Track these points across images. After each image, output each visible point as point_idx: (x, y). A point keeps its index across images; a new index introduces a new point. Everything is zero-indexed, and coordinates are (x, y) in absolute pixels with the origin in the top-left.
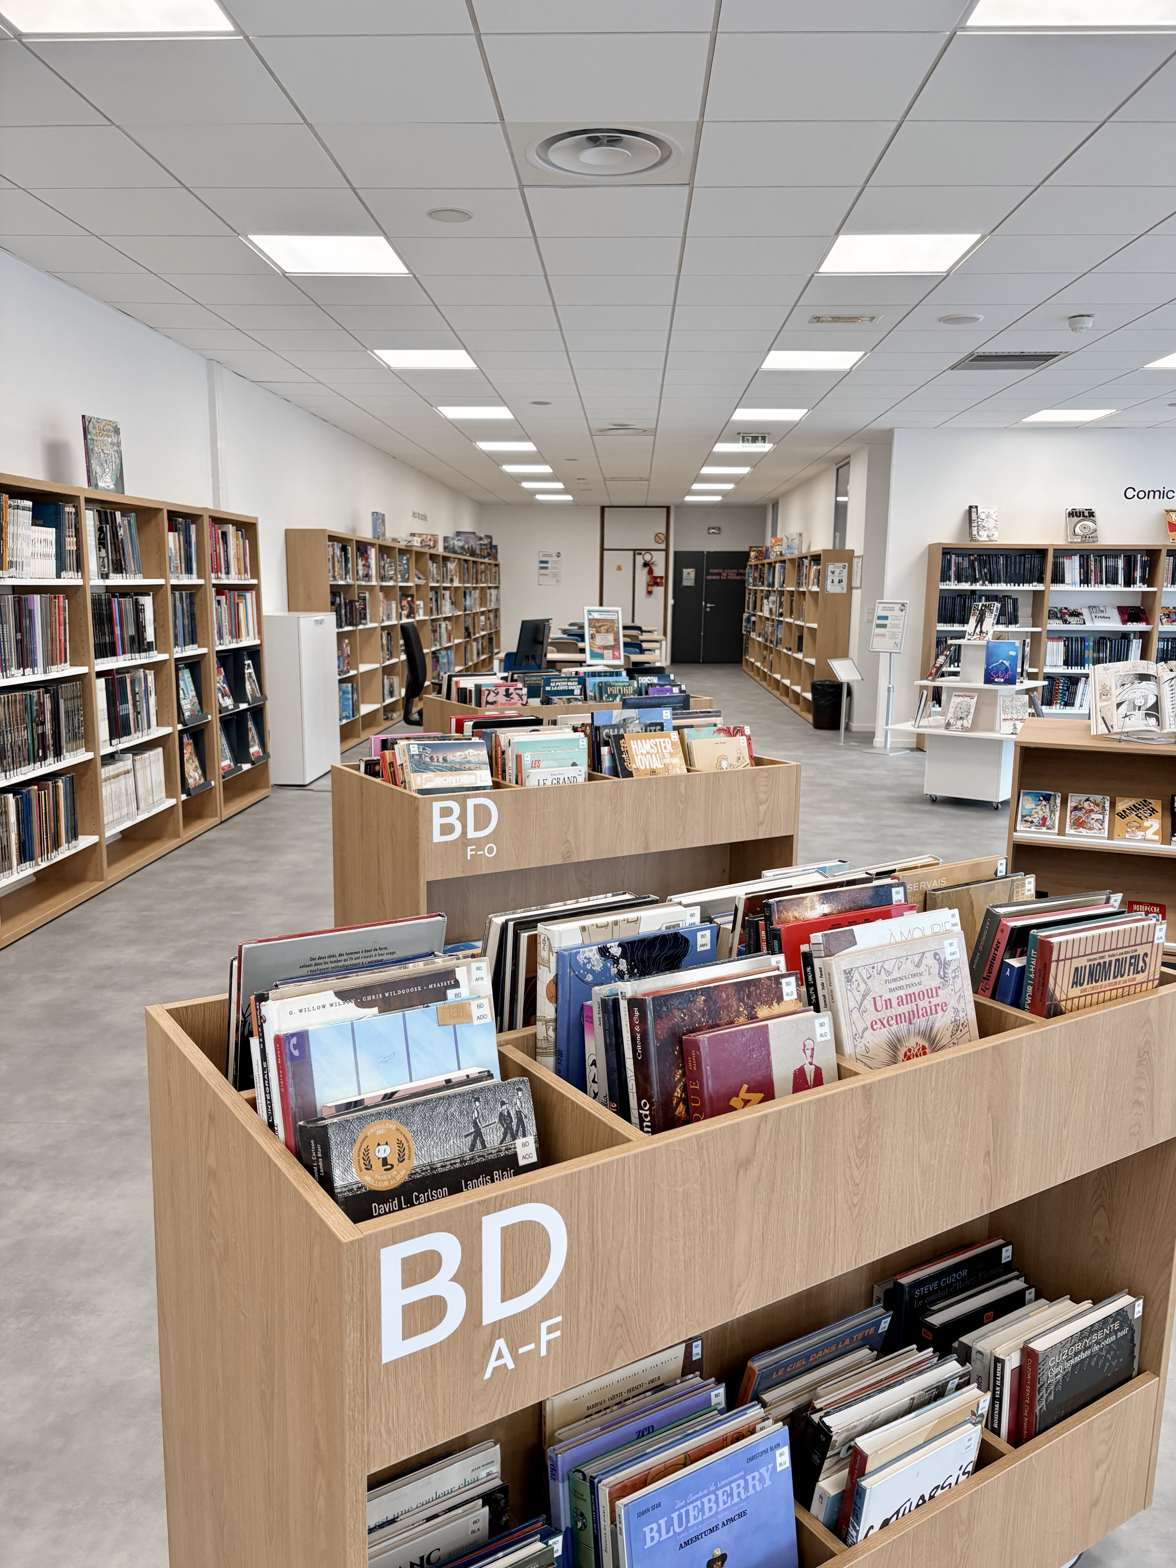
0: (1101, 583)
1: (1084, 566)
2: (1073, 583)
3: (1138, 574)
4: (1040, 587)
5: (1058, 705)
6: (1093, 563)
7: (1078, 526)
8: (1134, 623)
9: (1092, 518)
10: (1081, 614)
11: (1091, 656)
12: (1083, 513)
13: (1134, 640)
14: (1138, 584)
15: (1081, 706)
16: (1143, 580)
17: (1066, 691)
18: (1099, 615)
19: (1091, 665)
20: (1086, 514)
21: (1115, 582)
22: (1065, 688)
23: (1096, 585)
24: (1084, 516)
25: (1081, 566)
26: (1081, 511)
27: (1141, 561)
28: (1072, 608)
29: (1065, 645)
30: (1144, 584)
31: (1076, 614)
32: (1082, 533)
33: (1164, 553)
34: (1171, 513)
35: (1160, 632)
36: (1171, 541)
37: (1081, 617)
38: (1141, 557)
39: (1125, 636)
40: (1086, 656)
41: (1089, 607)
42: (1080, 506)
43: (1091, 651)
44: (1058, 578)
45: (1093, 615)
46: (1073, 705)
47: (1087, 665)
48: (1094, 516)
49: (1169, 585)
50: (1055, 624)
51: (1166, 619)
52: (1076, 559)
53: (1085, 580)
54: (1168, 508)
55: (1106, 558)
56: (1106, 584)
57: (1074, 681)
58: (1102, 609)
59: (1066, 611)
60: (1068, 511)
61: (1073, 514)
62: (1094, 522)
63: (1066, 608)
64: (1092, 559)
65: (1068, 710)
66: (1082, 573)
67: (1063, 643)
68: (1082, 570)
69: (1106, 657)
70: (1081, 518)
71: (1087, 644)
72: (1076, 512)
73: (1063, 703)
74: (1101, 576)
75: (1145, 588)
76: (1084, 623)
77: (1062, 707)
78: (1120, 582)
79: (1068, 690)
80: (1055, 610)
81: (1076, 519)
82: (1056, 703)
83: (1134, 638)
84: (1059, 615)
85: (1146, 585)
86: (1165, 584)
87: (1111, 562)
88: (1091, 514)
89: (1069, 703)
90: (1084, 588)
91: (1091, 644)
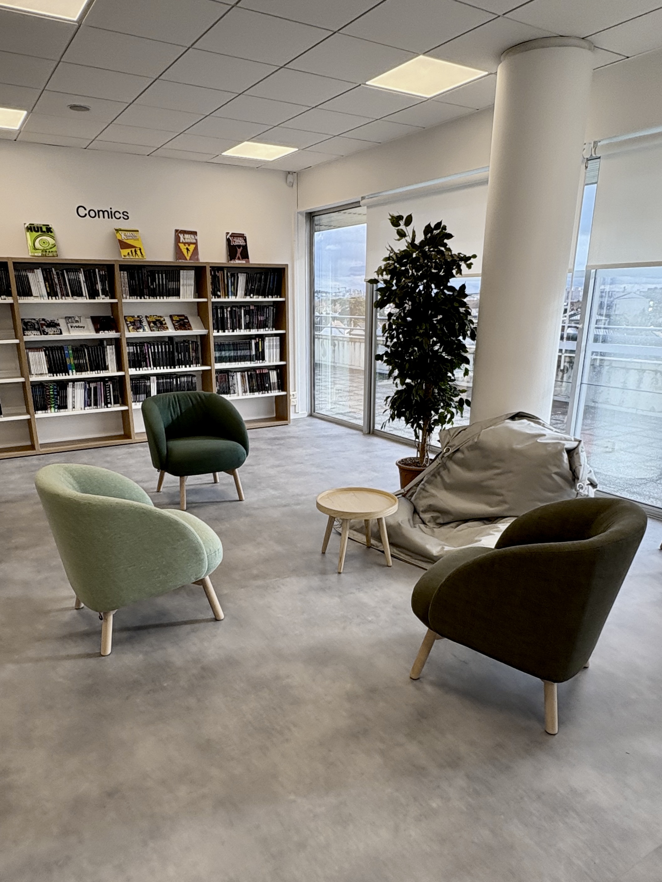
0: (68, 295)
1: (48, 279)
2: (42, 296)
3: (99, 287)
4: (9, 300)
5: (53, 409)
6: (55, 276)
7: (38, 240)
8: (106, 332)
9: (50, 233)
10: (58, 325)
11: (72, 363)
12: (41, 228)
13: (108, 347)
14: (102, 296)
15: (74, 408)
16: (105, 293)
18: (75, 325)
19: (74, 371)
20: (44, 229)
21: (80, 295)
22: (56, 393)
23: (63, 297)
24: (42, 231)
25: (45, 279)
26: (39, 226)
27: (99, 274)
28: (49, 319)
29: (46, 354)
30: (106, 296)
31: (53, 325)
32: (42, 248)
33: (117, 268)
34: (120, 232)
35: (127, 338)
36: (123, 257)
37: (58, 327)
38: (99, 271)
39: (101, 343)
40: (68, 363)
41: (66, 318)
42: (38, 222)
43: (72, 359)
44: (26, 291)
45: (69, 325)
46: (65, 407)
47: (70, 371)
48: (51, 232)
49: (128, 297)
50: (33, 336)
51: (132, 327)
52: (39, 272)
53: (52, 293)
54: (117, 228)
55: (67, 272)
56: (72, 296)
57: (63, 385)
58: (77, 319)
59: (43, 322)
60: (26, 226)
61: (31, 228)
62: (53, 237)
63: (43, 320)
64: (54, 272)
65: (63, 413)
66: (47, 286)
67: (43, 353)
68: (47, 283)
69: (86, 363)
70: (40, 233)
71: (66, 352)
72: (34, 227)
73: (56, 407)
74: (66, 289)
75: (108, 300)
76: (61, 333)
77: (56, 410)
78: (84, 294)
79: (58, 395)
80: (33, 321)
81: (35, 234)
82: (51, 408)
83: (107, 345)
84: (36, 326)
85: (108, 297)
86: (124, 296)
87: (72, 276)
88: (49, 230)
89: (63, 406)
90: (53, 300)
91: (71, 352)
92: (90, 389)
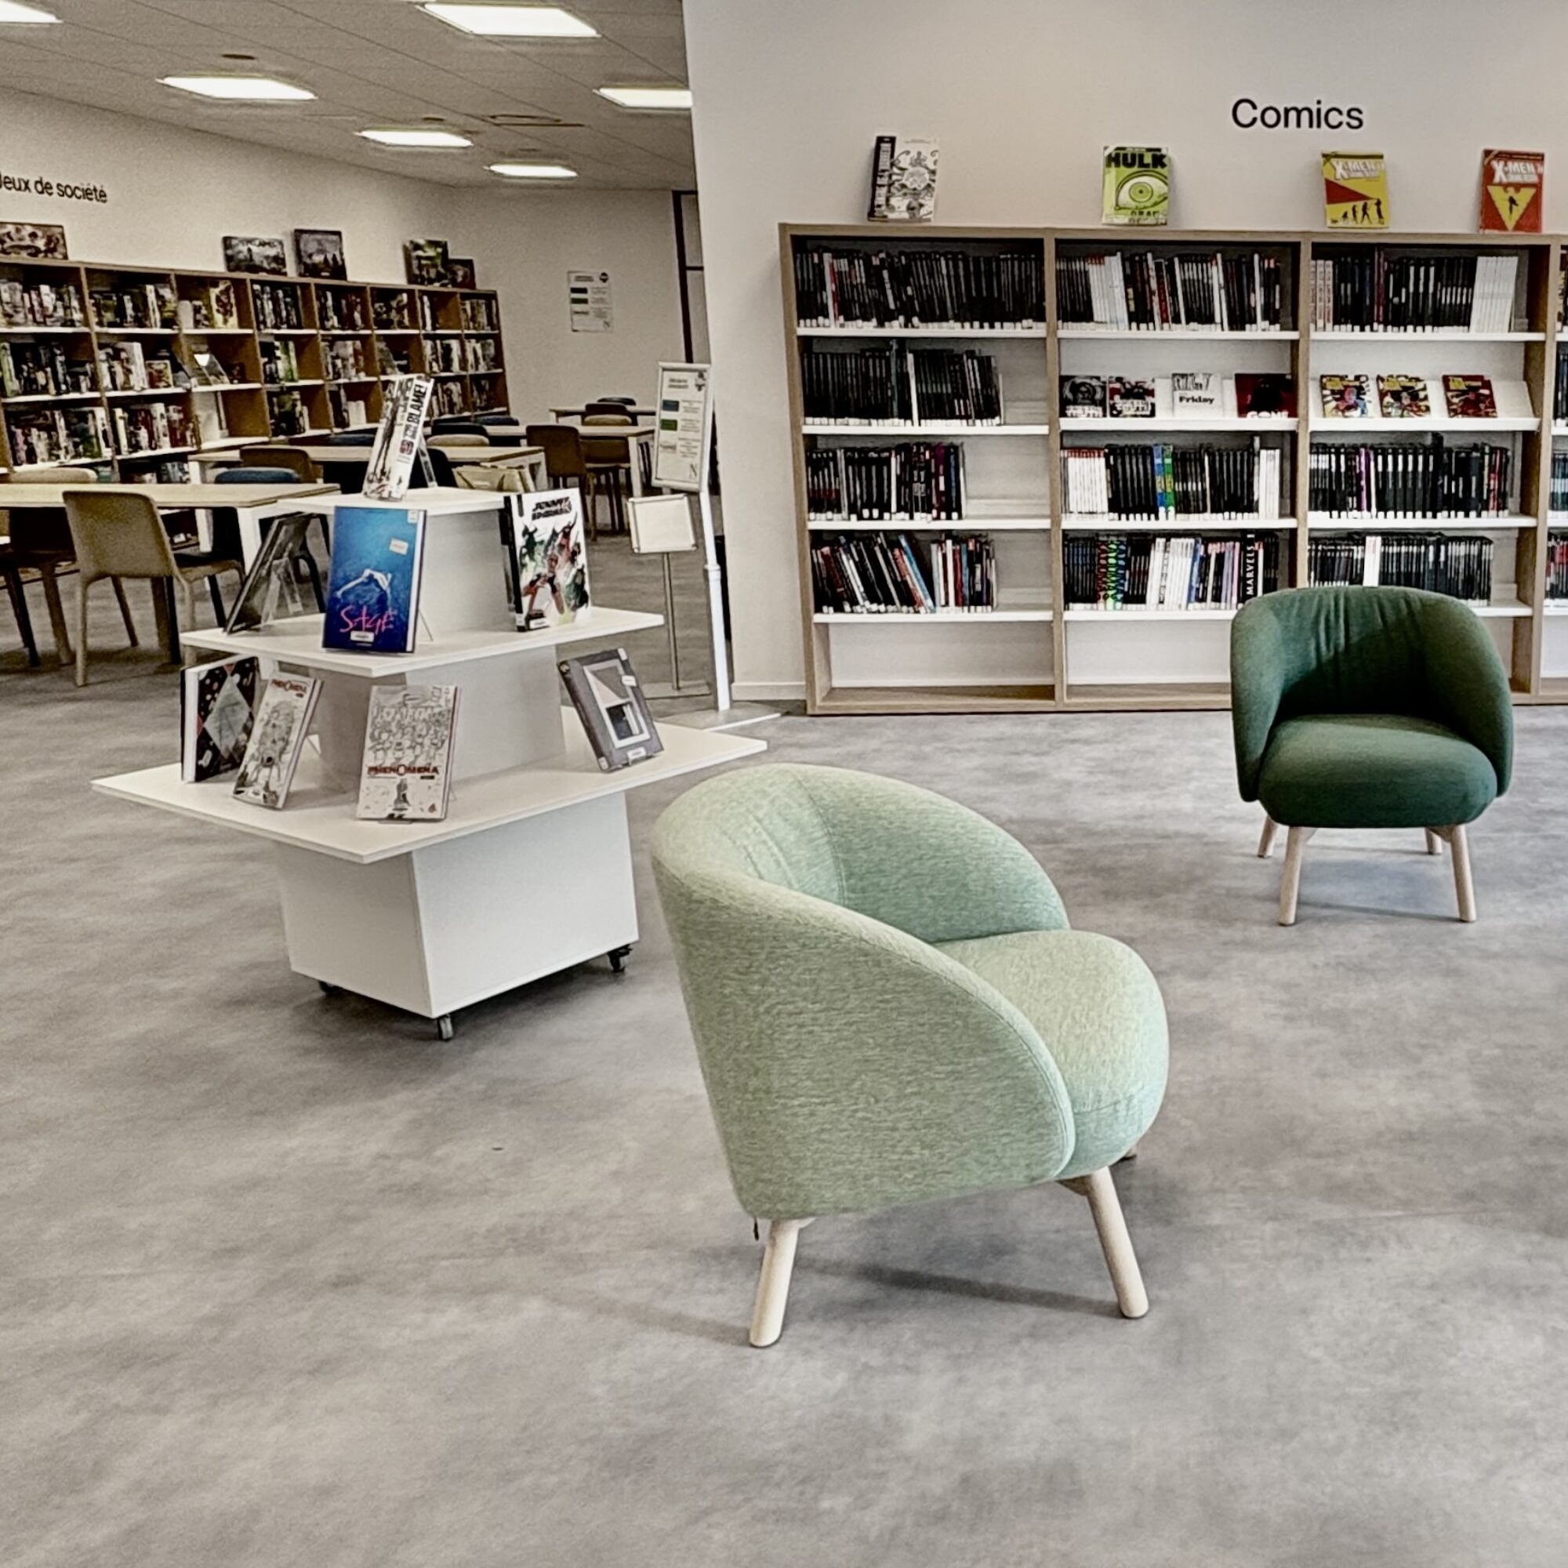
0: (1176, 320)
1: (1133, 280)
2: (1115, 322)
3: (1258, 299)
4: (1038, 330)
5: (1110, 601)
6: (1153, 273)
7: (1127, 186)
8: (1264, 414)
9: (1159, 169)
10: (1151, 393)
11: (1169, 490)
12: (1141, 157)
13: (1263, 453)
14: (1262, 323)
15: (1161, 602)
16: (1271, 316)
17: (1125, 568)
18: (1189, 394)
19: (1172, 509)
20: (1148, 159)
21: (1207, 318)
22: (1122, 563)
23: (1166, 325)
24: (1142, 165)
25: (1128, 281)
26: (1137, 152)
27: (1261, 269)
28: (1132, 378)
29: (1108, 465)
30: (1272, 323)
31: (1139, 392)
32: (1133, 204)
33: (1306, 252)
34: (1334, 161)
35: (1313, 434)
36: (1329, 223)
37: (1149, 399)
38: (1261, 260)
39: (1245, 445)
40: (1159, 490)
41: (1174, 375)
42: (1135, 142)
43: (1170, 478)
44: (1078, 308)
45: (1178, 394)
46: (1141, 599)
47: (1162, 510)
48: (1163, 165)
49: (1329, 325)
50: (1083, 418)
51: (1334, 404)
52: (1114, 265)
53: (1140, 315)
54: (1329, 151)
55: (1181, 262)
56: (1188, 322)
57: (1141, 544)
58: (1199, 380)
59: (1117, 385)
60: (1107, 153)
61: (1119, 159)
62: (1164, 179)
63: (1119, 380)
64: (1151, 264)
65: (1133, 611)
66: (1131, 296)
67: (1103, 460)
68: (1130, 291)
69: (1204, 491)
70: (1136, 169)
71: (1158, 461)
72: (1125, 156)
73: (1120, 596)
74: (1175, 304)
75: (1275, 333)
76: (1153, 414)
77: (1119, 605)
78: (1218, 319)
79: (1127, 567)
80: (1094, 382)
81: (1125, 171)
82: (1106, 597)
83: (1262, 447)
84: (1098, 396)
85: (1278, 326)
86: (1320, 323)
87: (1193, 272)
88: (1159, 160)
89: (1136, 596)
90: (1144, 332)
91: (1168, 461)
92: (1206, 559)
